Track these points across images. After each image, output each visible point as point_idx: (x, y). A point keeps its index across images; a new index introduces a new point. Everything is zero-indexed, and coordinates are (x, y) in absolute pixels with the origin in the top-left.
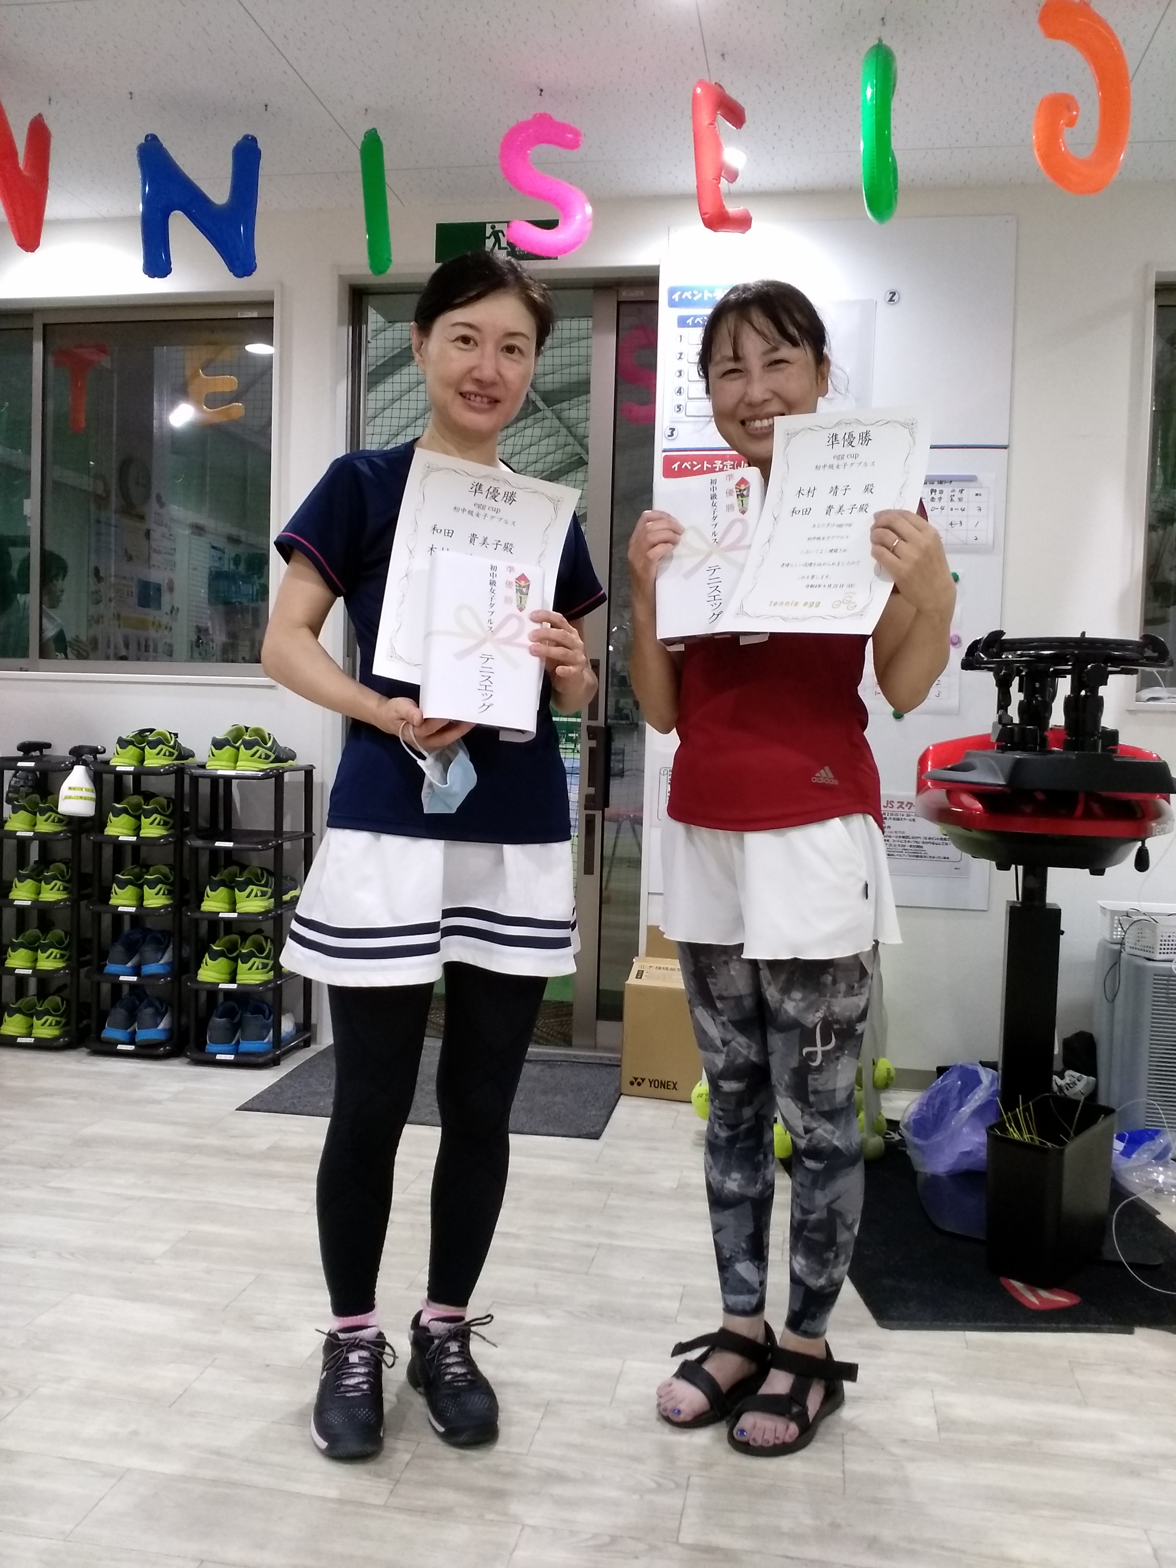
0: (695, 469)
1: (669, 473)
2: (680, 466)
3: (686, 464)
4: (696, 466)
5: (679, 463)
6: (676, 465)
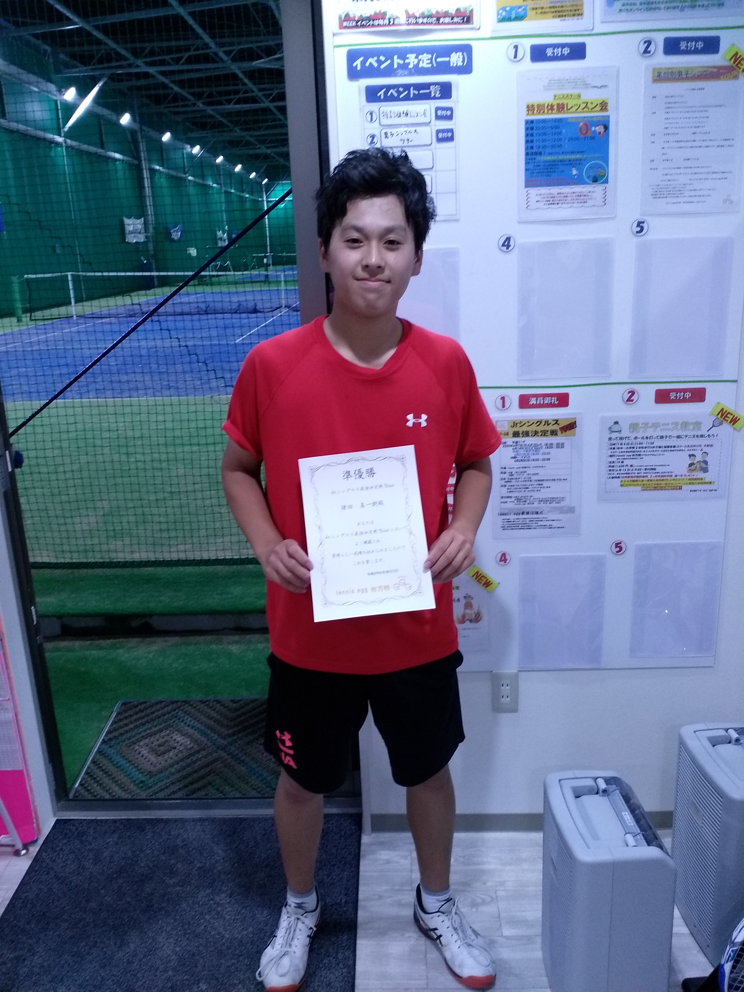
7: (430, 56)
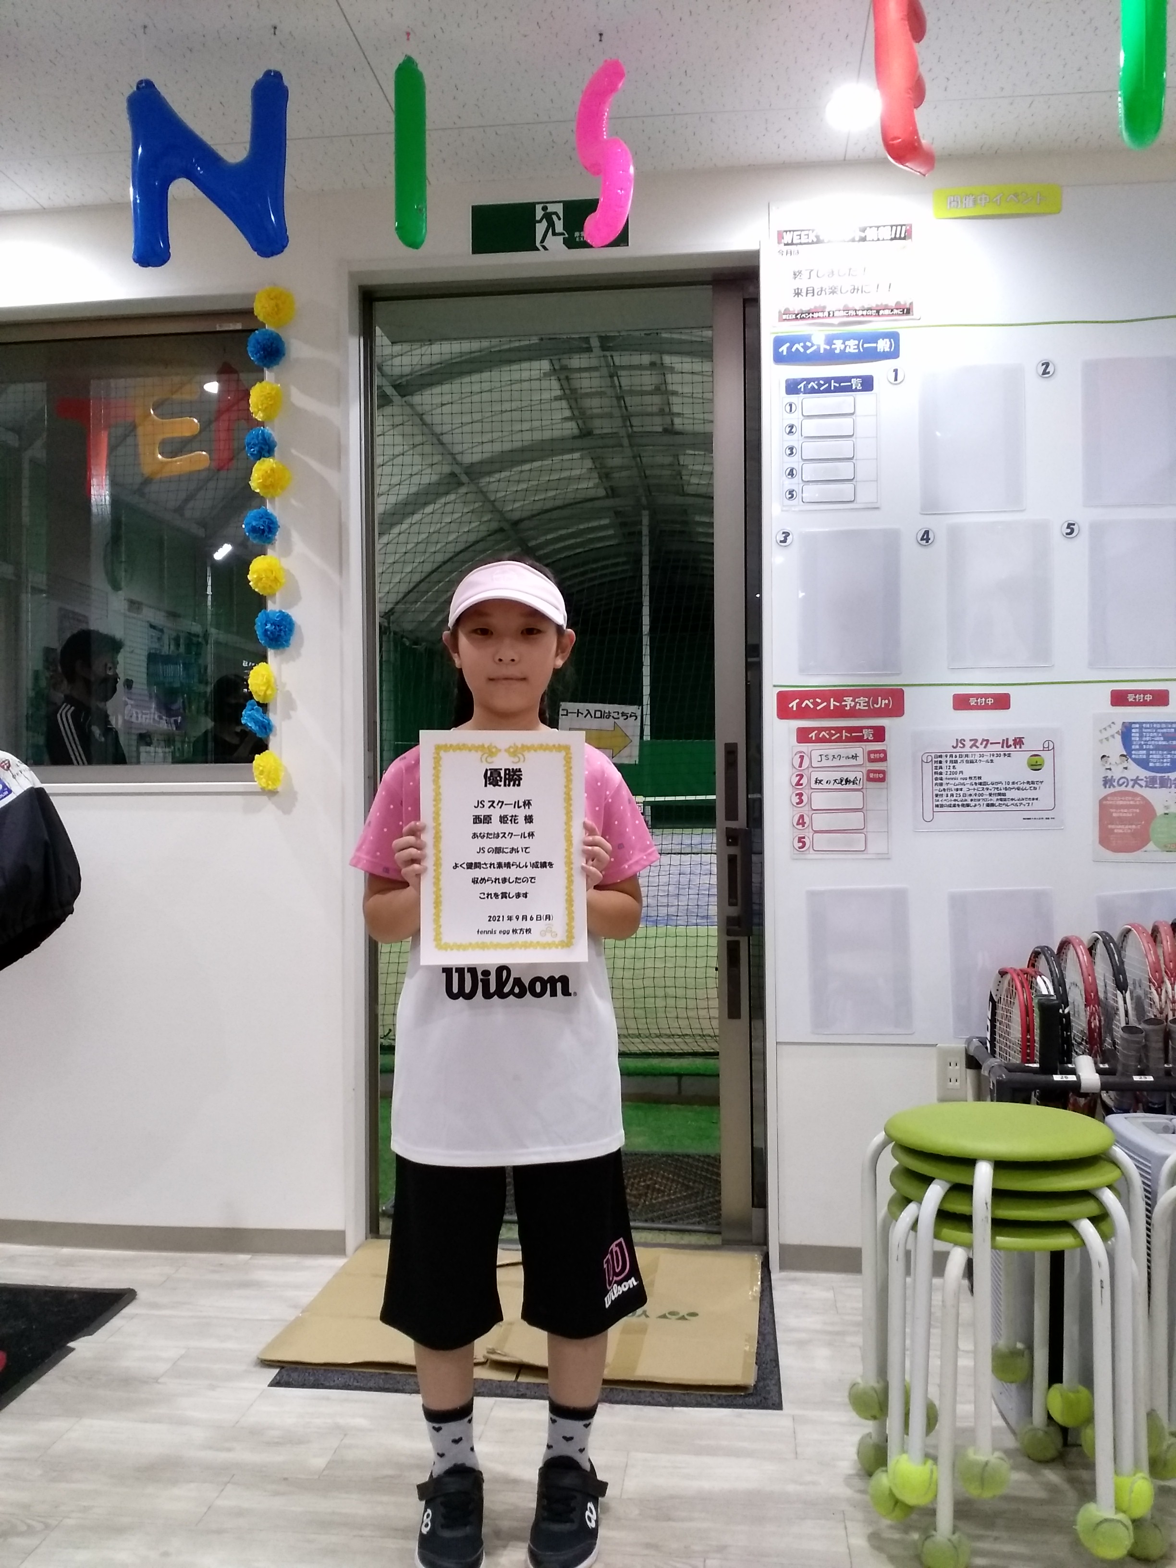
0: (818, 708)
1: (784, 713)
2: (799, 705)
3: (807, 702)
4: (819, 704)
5: (798, 700)
6: (794, 704)
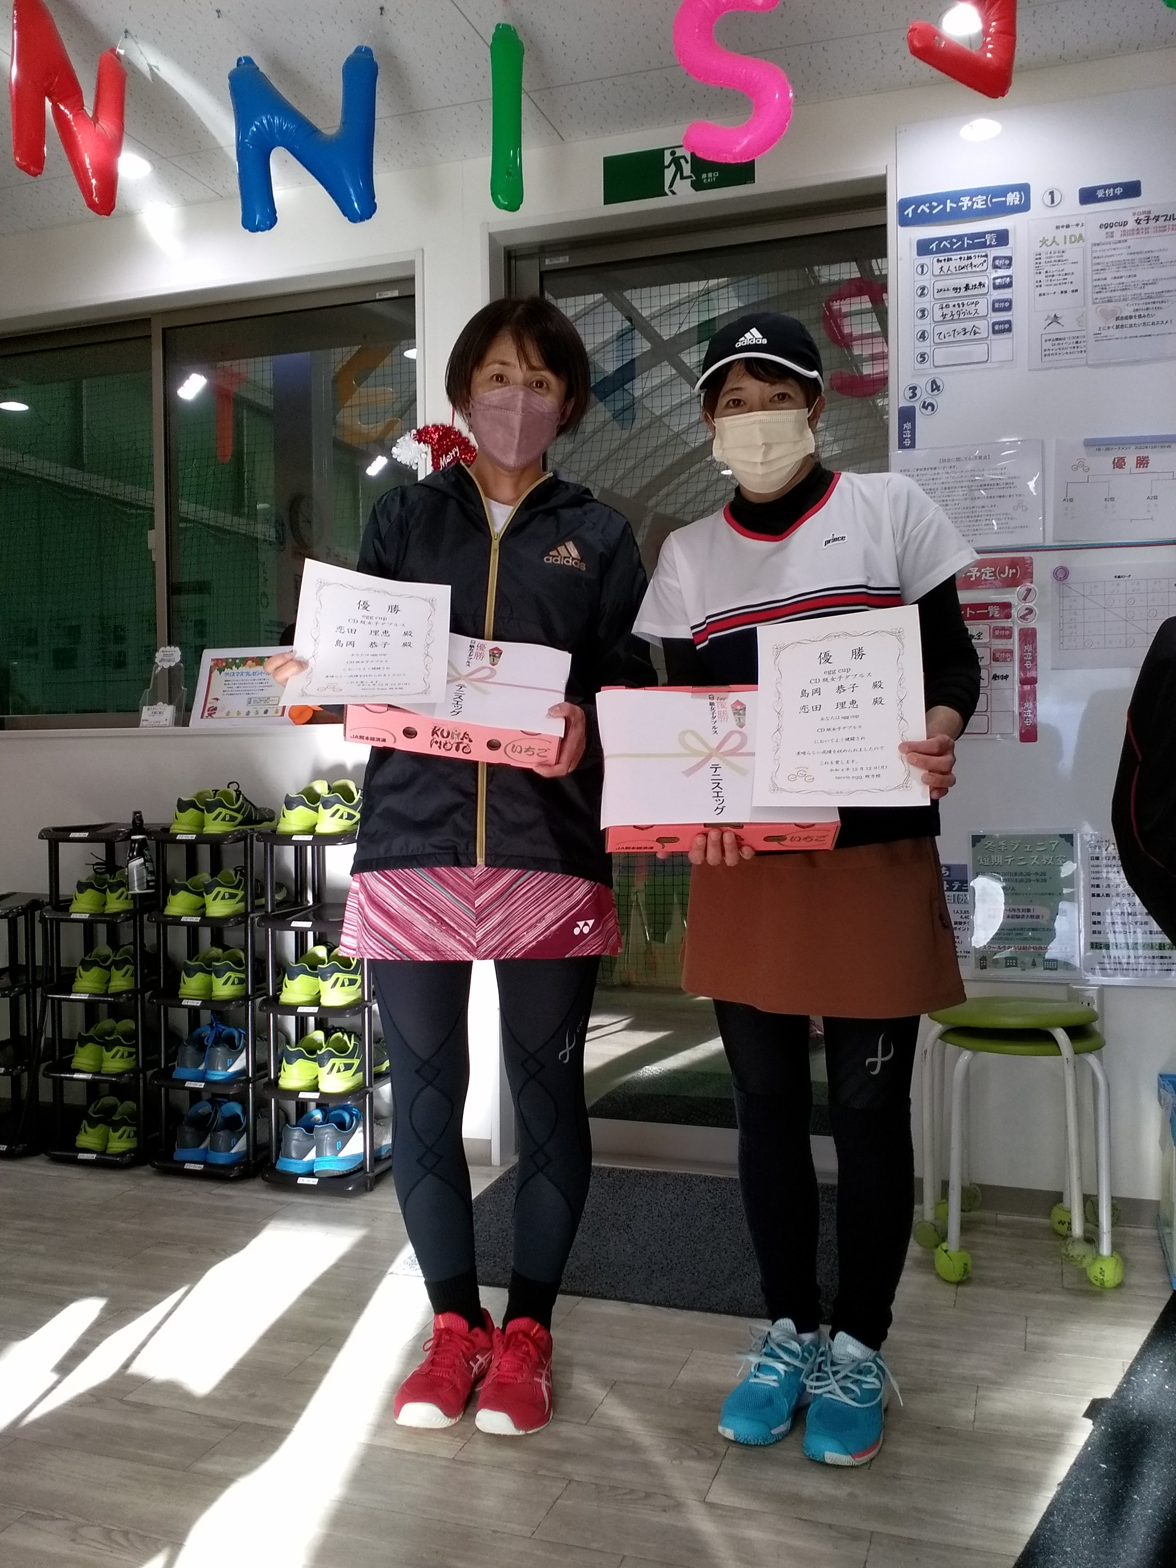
7: (985, 198)
